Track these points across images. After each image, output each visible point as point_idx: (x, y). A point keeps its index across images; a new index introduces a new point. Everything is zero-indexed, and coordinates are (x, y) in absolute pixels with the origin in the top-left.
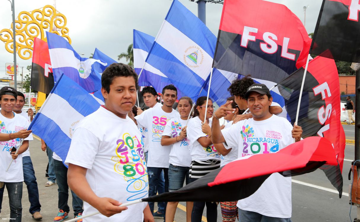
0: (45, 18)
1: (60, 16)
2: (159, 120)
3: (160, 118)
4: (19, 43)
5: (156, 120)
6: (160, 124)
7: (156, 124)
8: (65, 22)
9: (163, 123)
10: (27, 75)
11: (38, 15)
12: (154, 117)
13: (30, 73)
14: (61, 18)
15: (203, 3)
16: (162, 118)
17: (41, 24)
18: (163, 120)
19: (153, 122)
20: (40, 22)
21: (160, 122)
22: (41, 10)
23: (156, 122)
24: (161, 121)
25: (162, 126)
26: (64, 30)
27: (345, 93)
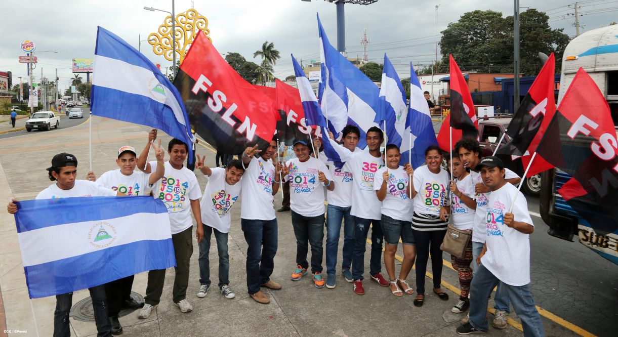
0: (189, 21)
1: (201, 18)
2: (369, 167)
3: (370, 164)
4: (165, 45)
5: (366, 166)
6: (370, 170)
7: (367, 170)
8: (206, 24)
9: (374, 169)
10: (170, 75)
11: (182, 19)
12: (364, 163)
13: (173, 72)
14: (203, 20)
15: (342, 4)
16: (372, 164)
17: (185, 27)
18: (373, 166)
19: (363, 169)
20: (183, 25)
21: (370, 168)
22: (185, 13)
23: (366, 168)
24: (372, 167)
25: (373, 173)
26: (206, 31)
27: (478, 90)
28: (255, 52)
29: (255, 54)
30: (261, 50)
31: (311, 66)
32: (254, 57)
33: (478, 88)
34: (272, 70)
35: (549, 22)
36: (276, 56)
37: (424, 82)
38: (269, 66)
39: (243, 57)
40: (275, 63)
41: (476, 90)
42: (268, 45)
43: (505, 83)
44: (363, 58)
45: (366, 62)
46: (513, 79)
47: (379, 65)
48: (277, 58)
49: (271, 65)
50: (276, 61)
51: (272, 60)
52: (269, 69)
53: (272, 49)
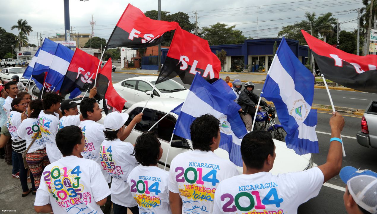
27: (152, 55)
28: (13, 26)
29: (12, 27)
30: (17, 25)
31: (56, 37)
32: (12, 29)
33: (152, 53)
34: (26, 39)
35: (189, 19)
36: (29, 30)
37: (123, 49)
38: (25, 36)
39: (4, 29)
40: (29, 35)
41: (151, 55)
42: (22, 22)
43: (164, 51)
44: (91, 34)
45: (93, 37)
46: (168, 49)
47: (101, 38)
48: (30, 31)
49: (26, 35)
50: (30, 33)
51: (27, 33)
52: (25, 38)
53: (26, 25)
